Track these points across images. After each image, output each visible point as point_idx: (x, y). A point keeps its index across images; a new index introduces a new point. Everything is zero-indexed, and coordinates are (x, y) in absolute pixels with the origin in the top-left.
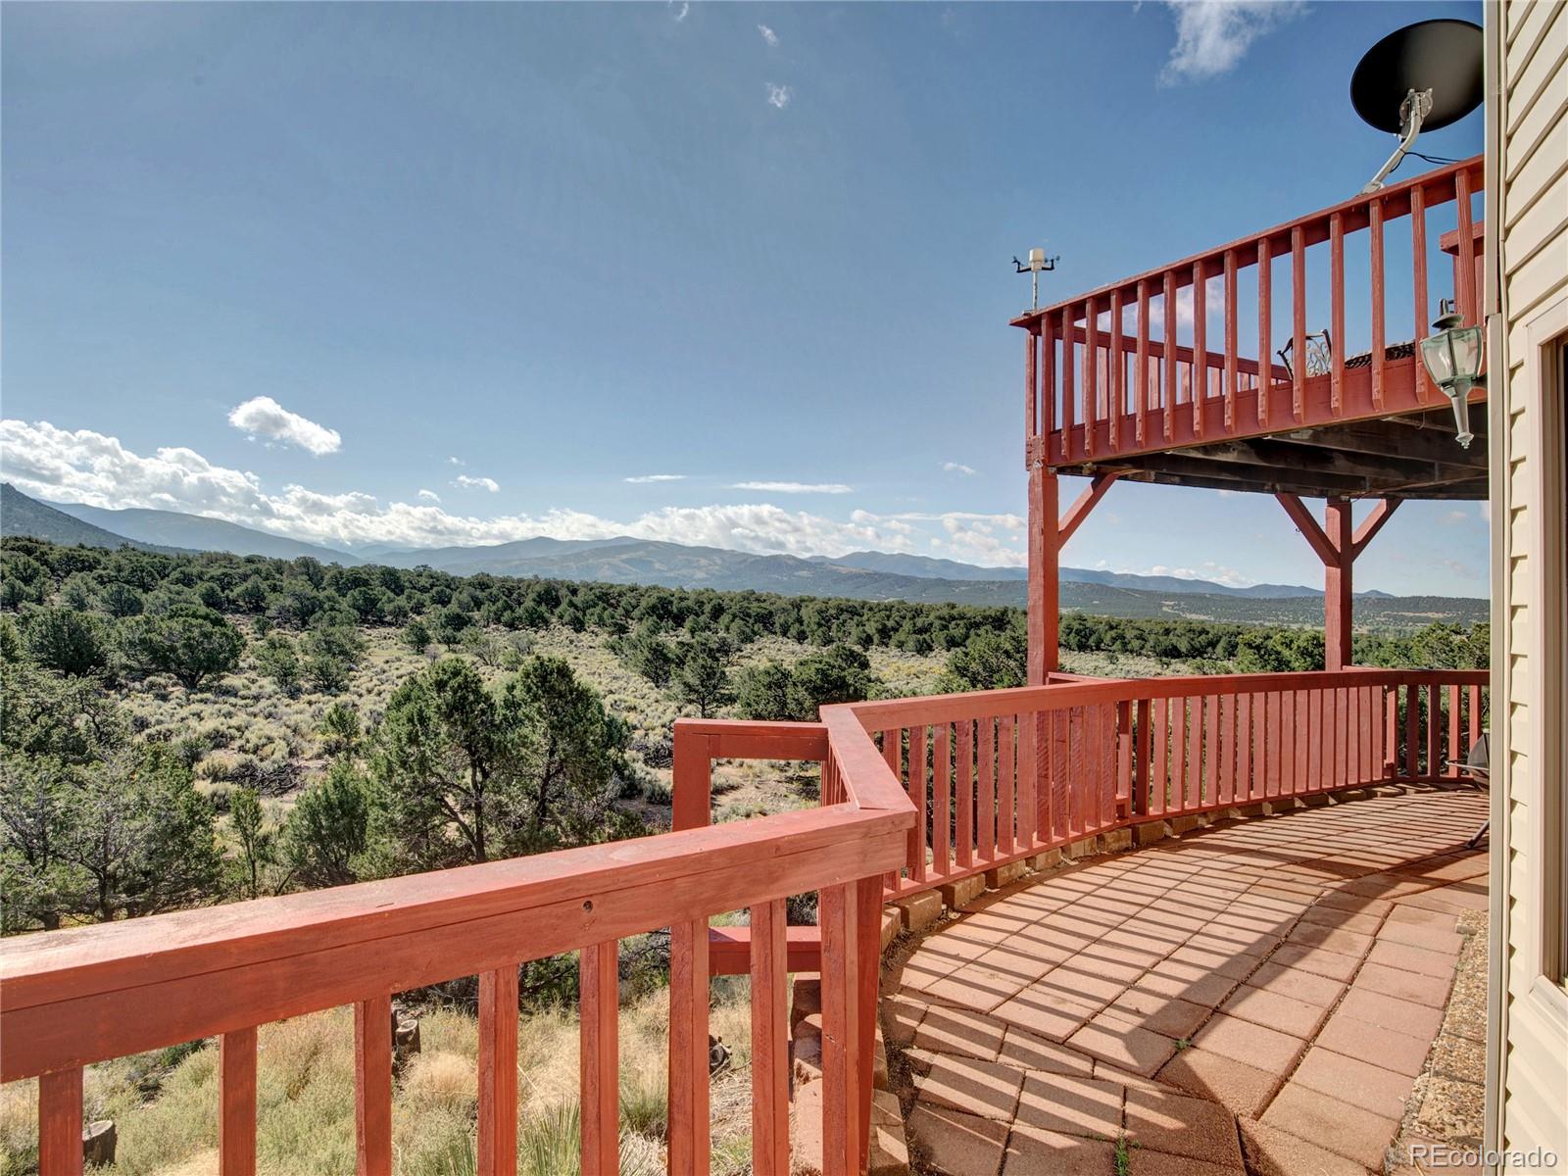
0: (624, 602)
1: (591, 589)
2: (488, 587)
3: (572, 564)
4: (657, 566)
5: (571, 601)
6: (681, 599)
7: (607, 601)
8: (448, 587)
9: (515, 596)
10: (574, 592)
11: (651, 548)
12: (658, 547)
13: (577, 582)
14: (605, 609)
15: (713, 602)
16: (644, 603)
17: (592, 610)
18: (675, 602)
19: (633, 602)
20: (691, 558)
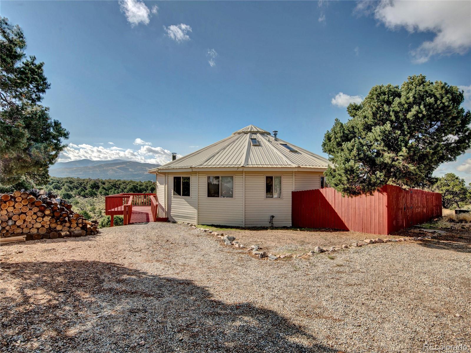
0: (121, 186)
1: (110, 183)
2: (73, 182)
3: (97, 169)
4: (130, 170)
5: (103, 187)
6: (141, 186)
7: (115, 187)
8: (58, 183)
9: (83, 185)
10: (104, 184)
11: (128, 164)
12: (130, 163)
13: (104, 180)
14: (115, 190)
15: (151, 187)
16: (128, 187)
17: (111, 190)
18: (139, 187)
19: (124, 187)
20: (143, 167)
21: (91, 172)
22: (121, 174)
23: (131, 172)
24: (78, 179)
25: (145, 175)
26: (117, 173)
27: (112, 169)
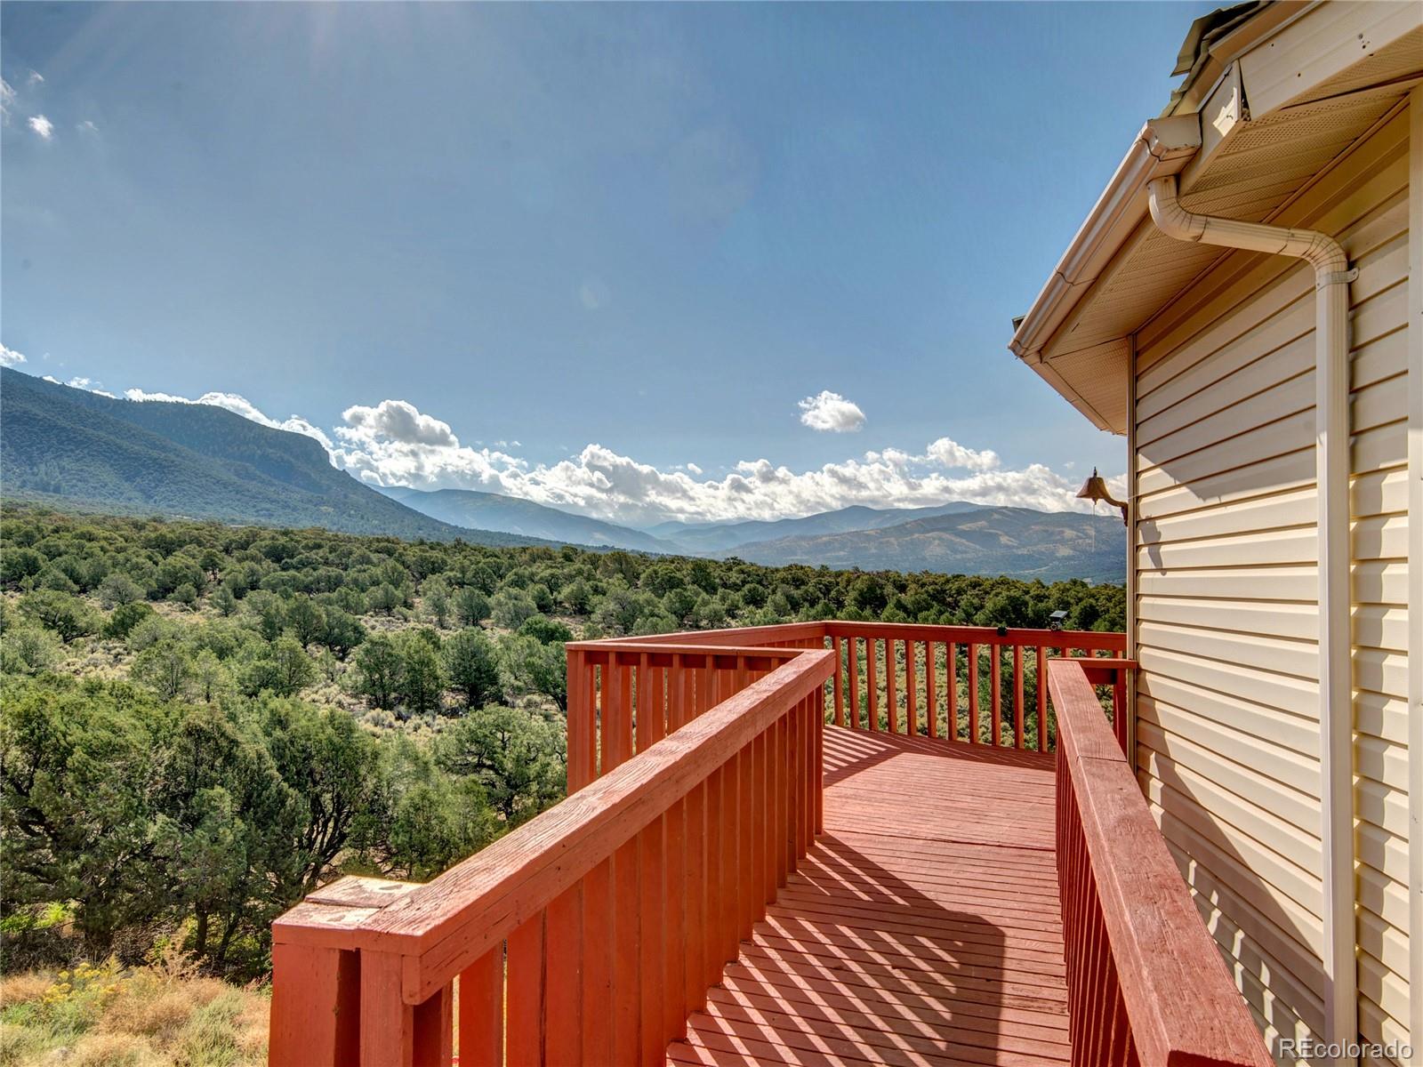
0: (964, 601)
1: (923, 585)
2: (804, 583)
3: (892, 540)
4: (1004, 540)
5: (899, 601)
6: (1039, 598)
7: (942, 602)
8: (760, 582)
9: (833, 593)
10: (902, 588)
11: (996, 516)
12: (1003, 514)
13: (904, 574)
14: (941, 613)
15: (1083, 603)
16: (989, 605)
17: (925, 613)
18: (1031, 603)
19: (976, 601)
20: (1051, 529)
21: (873, 551)
22: (969, 556)
23: (1007, 546)
24: (824, 571)
25: (1058, 559)
26: (955, 551)
27: (940, 539)
